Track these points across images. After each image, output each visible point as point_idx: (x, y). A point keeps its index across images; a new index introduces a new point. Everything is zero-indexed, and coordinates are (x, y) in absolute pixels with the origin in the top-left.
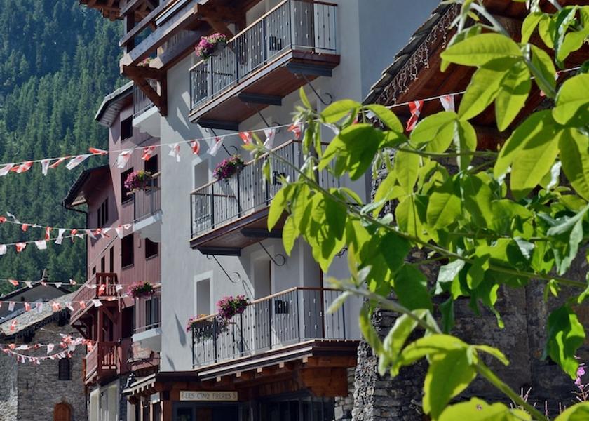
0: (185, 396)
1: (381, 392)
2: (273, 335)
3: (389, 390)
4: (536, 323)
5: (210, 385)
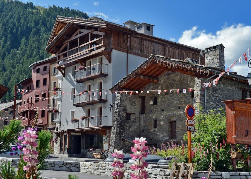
0: (72, 134)
1: (116, 135)
2: (90, 123)
3: (117, 135)
4: (141, 124)
5: (78, 132)
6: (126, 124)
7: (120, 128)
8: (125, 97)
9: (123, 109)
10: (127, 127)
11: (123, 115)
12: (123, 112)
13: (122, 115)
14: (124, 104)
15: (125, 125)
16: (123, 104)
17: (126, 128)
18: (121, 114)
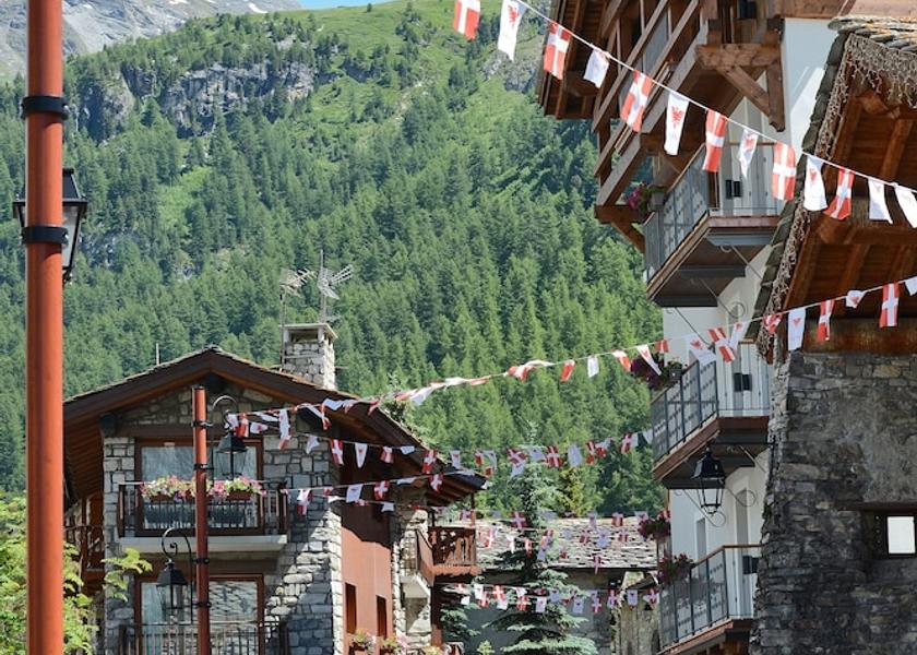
6: (861, 594)
7: (798, 631)
8: (839, 383)
9: (819, 483)
10: (878, 619)
11: (830, 529)
12: (824, 505)
13: (811, 527)
14: (830, 441)
15: (852, 607)
16: (825, 435)
17: (865, 629)
18: (804, 523)
